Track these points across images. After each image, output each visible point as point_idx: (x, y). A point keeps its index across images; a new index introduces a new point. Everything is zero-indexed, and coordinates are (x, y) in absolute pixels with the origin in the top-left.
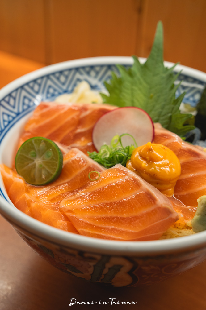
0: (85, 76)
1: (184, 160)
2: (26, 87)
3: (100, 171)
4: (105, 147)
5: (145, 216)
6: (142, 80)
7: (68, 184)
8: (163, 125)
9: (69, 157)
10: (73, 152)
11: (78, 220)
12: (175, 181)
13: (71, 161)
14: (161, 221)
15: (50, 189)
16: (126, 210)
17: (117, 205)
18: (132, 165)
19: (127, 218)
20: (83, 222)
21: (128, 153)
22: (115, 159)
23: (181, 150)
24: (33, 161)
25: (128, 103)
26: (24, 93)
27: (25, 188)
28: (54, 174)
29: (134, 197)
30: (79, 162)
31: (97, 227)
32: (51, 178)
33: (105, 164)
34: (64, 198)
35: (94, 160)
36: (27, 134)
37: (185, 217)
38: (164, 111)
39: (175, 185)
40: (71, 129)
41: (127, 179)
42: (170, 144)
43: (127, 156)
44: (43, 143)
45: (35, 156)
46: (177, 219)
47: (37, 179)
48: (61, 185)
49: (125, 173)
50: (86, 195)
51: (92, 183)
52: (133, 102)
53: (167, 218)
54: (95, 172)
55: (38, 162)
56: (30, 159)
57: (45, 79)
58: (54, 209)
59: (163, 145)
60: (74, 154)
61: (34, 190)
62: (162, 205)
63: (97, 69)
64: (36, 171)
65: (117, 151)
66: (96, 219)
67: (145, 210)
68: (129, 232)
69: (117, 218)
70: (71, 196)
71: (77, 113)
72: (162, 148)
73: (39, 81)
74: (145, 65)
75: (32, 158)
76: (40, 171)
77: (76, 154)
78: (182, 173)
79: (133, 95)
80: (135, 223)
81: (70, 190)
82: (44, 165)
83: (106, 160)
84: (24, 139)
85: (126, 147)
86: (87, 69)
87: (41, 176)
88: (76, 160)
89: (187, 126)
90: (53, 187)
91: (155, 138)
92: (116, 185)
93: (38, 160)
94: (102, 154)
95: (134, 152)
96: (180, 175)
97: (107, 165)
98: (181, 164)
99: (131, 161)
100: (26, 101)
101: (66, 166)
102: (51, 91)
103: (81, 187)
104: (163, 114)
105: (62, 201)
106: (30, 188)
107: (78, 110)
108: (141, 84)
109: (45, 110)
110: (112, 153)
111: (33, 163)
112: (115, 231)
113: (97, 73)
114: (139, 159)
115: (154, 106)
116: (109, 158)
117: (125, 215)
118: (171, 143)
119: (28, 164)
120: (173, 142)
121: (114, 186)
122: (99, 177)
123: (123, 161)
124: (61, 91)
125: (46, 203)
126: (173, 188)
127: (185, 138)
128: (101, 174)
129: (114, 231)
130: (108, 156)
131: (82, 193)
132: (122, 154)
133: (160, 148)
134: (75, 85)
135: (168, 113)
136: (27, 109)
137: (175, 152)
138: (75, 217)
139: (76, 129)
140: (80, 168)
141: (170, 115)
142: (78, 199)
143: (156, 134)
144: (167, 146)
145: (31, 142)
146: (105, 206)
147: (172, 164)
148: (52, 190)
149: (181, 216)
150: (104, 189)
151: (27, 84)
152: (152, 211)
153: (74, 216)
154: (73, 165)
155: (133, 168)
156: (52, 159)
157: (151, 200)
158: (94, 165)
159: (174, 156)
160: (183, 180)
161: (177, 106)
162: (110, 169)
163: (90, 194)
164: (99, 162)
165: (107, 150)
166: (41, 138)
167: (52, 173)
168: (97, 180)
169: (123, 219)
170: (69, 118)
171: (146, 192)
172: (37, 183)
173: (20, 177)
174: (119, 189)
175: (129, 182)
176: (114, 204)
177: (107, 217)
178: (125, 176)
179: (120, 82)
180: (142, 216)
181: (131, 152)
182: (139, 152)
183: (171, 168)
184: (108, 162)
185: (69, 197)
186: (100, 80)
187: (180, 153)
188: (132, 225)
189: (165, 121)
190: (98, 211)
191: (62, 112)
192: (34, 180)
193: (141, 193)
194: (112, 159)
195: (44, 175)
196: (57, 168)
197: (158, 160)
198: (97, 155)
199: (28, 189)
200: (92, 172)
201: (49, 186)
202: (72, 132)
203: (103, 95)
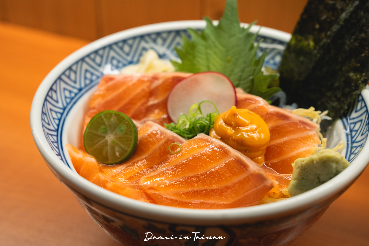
0: (152, 44)
1: (272, 124)
2: (87, 60)
3: (181, 142)
4: (184, 116)
5: (237, 185)
6: (217, 43)
7: (146, 160)
8: (245, 90)
9: (144, 131)
10: (147, 126)
11: (162, 197)
12: (265, 147)
13: (146, 135)
14: (255, 189)
15: (126, 167)
16: (216, 181)
17: (204, 176)
18: (217, 133)
19: (217, 189)
20: (168, 199)
21: (210, 120)
22: (197, 129)
23: (268, 114)
24: (104, 137)
25: (204, 69)
26: (85, 66)
27: (98, 168)
28: (129, 150)
29: (222, 166)
30: (156, 136)
31: (184, 202)
32: (126, 155)
33: (186, 135)
34: (142, 175)
35: (173, 131)
36: (92, 111)
37: (279, 184)
38: (245, 75)
39: (265, 152)
40: (143, 101)
41: (212, 148)
42: (255, 108)
43: (209, 124)
44: (114, 117)
45: (106, 132)
46: (272, 187)
47: (110, 158)
48: (138, 161)
49: (209, 142)
50: (168, 170)
51: (173, 156)
52: (208, 67)
53: (261, 186)
54: (175, 143)
55: (110, 138)
56: (101, 136)
57: (107, 50)
58: (134, 187)
59: (248, 109)
60: (149, 128)
61: (108, 169)
62: (255, 171)
63: (164, 35)
64: (109, 148)
65: (198, 120)
66: (182, 194)
67: (236, 179)
68: (221, 205)
69: (206, 190)
70: (151, 173)
71: (148, 84)
72: (248, 112)
73: (101, 52)
74: (219, 26)
75: (103, 135)
76: (113, 148)
77: (151, 127)
78: (272, 139)
79: (208, 60)
80: (226, 193)
81: (149, 166)
82: (117, 141)
83: (187, 131)
84: (89, 116)
85: (208, 115)
86: (153, 36)
87: (115, 154)
88: (152, 133)
89: (272, 89)
90: (129, 165)
91: (238, 103)
92: (201, 155)
93: (110, 136)
94: (181, 125)
95: (217, 119)
96: (270, 141)
97: (188, 136)
98: (269, 129)
99: (214, 130)
100: (88, 75)
101: (141, 141)
102: (115, 62)
103: (161, 163)
104: (243, 77)
105: (141, 179)
106: (103, 167)
107: (148, 81)
108: (216, 47)
109: (110, 83)
110: (192, 123)
111: (104, 140)
112: (205, 205)
113: (164, 40)
114: (223, 126)
115: (232, 71)
116: (189, 129)
117: (214, 187)
118: (257, 108)
119: (99, 141)
120: (258, 106)
121: (198, 157)
122: (181, 149)
123: (206, 130)
124: (125, 62)
125: (124, 181)
126: (264, 156)
127: (270, 102)
128: (182, 145)
129: (203, 205)
130: (187, 127)
131: (163, 168)
132: (204, 123)
133: (245, 113)
134: (141, 55)
135: (250, 76)
136: (89, 84)
137: (262, 116)
138: (159, 194)
139: (148, 101)
140: (158, 141)
141: (251, 78)
142: (160, 174)
143: (238, 99)
144: (252, 110)
145: (100, 117)
146: (190, 180)
147: (261, 129)
148: (128, 168)
149: (276, 183)
150: (187, 161)
151: (88, 56)
152: (245, 179)
153: (157, 192)
154: (149, 139)
155: (217, 136)
156: (126, 133)
157: (242, 167)
158: (173, 137)
159: (262, 121)
160: (273, 146)
161: (259, 67)
162: (192, 139)
163: (173, 168)
164: (179, 133)
165: (186, 120)
166: (111, 111)
167: (126, 149)
168: (179, 152)
169: (213, 190)
170: (139, 90)
171: (235, 159)
172: (110, 162)
173: (91, 156)
174: (205, 160)
175: (215, 150)
176: (201, 176)
177: (194, 191)
178: (209, 145)
179: (192, 46)
180: (234, 185)
181: (213, 120)
182: (222, 118)
183: (259, 133)
184: (188, 133)
185: (148, 174)
186: (168, 47)
187: (267, 117)
188: (223, 196)
189: (246, 85)
190: (183, 185)
191: (130, 84)
192: (107, 159)
193: (230, 161)
194: (192, 129)
195: (118, 152)
196: (132, 144)
197: (245, 125)
198: (175, 126)
199: (102, 169)
200: (173, 144)
201: (125, 164)
202: (143, 105)
203: (174, 63)
